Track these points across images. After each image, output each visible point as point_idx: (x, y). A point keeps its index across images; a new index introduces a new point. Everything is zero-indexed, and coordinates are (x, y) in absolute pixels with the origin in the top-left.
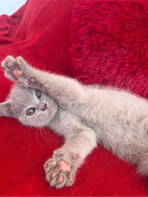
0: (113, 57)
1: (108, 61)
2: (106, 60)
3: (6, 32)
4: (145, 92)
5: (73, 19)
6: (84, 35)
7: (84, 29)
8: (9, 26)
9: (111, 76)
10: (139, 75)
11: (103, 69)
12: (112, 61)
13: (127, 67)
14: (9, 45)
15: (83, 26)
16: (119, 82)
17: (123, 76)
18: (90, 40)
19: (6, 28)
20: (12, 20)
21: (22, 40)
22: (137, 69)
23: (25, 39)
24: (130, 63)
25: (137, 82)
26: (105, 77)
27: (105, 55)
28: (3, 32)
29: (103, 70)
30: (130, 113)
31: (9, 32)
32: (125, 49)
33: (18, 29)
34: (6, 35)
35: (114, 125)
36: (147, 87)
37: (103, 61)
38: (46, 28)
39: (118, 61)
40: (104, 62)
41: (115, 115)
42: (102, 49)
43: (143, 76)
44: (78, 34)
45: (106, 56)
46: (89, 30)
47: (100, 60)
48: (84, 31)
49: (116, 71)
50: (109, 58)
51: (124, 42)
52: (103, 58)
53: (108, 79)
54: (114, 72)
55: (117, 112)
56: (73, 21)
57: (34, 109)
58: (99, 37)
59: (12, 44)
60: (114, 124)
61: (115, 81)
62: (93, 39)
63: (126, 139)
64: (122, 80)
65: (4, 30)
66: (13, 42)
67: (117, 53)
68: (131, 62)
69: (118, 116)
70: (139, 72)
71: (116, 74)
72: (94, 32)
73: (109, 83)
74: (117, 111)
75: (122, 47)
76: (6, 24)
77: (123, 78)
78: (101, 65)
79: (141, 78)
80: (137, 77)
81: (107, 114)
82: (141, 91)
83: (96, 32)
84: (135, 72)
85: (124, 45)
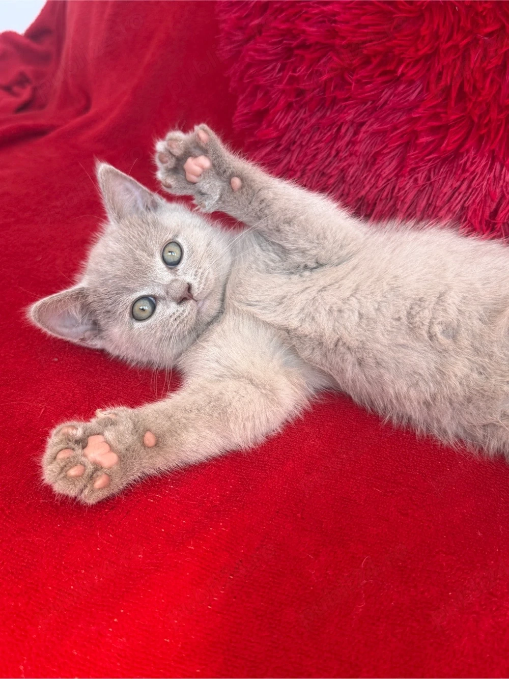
0: (377, 119)
1: (361, 135)
2: (356, 133)
3: (25, 94)
4: (501, 215)
5: (223, 17)
6: (268, 62)
7: (264, 46)
8: (28, 69)
9: (381, 183)
10: (472, 164)
11: (349, 165)
12: (375, 134)
13: (429, 144)
14: (42, 140)
15: (260, 33)
16: (408, 200)
17: (421, 177)
18: (291, 77)
19: (22, 80)
20: (35, 46)
21: (79, 113)
22: (461, 146)
23: (87, 108)
24: (433, 131)
25: (469, 187)
26: (363, 193)
27: (349, 118)
28: (16, 95)
29: (352, 171)
30: (453, 300)
31: (35, 89)
32: (411, 83)
33: (60, 75)
34: (25, 106)
35: (403, 346)
36: (503, 197)
37: (347, 139)
38: (148, 58)
39: (395, 128)
40: (352, 142)
41: (403, 314)
42: (334, 101)
43: (483, 163)
44: (249, 66)
45: (352, 122)
46: (280, 42)
47: (336, 137)
48: (265, 52)
49: (394, 163)
50: (362, 124)
51: (400, 62)
52: (343, 130)
53: (371, 196)
54: (387, 171)
55: (408, 303)
56: (224, 21)
57: (153, 300)
58: (319, 59)
59: (53, 134)
60: (402, 341)
61: (397, 198)
62: (301, 70)
63: (454, 382)
64: (421, 191)
65: (16, 89)
66: (53, 127)
67: (385, 103)
68: (435, 124)
69: (413, 317)
70: (468, 151)
71: (397, 176)
72: (298, 47)
73: (379, 208)
74: (405, 299)
75: (397, 81)
76: (19, 67)
77: (420, 182)
78: (343, 154)
79: (479, 170)
80: (464, 171)
81: (373, 314)
82: (487, 213)
83: (303, 46)
84: (457, 154)
85: (403, 74)
